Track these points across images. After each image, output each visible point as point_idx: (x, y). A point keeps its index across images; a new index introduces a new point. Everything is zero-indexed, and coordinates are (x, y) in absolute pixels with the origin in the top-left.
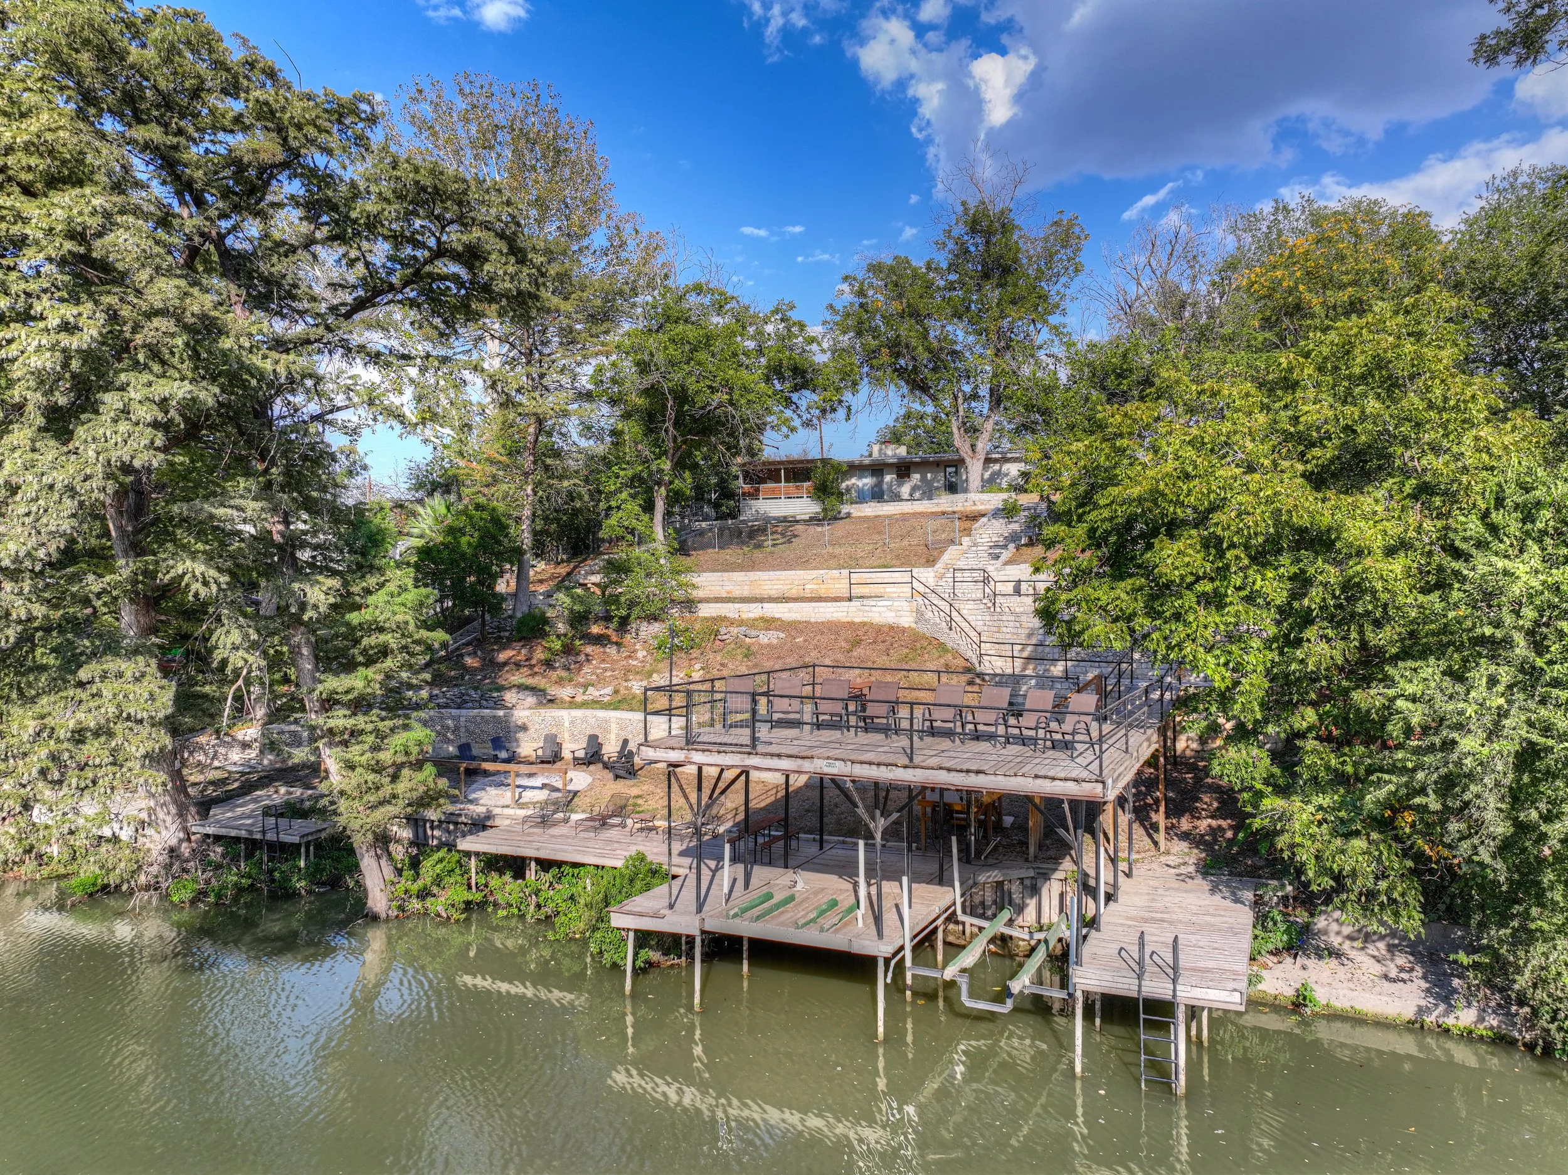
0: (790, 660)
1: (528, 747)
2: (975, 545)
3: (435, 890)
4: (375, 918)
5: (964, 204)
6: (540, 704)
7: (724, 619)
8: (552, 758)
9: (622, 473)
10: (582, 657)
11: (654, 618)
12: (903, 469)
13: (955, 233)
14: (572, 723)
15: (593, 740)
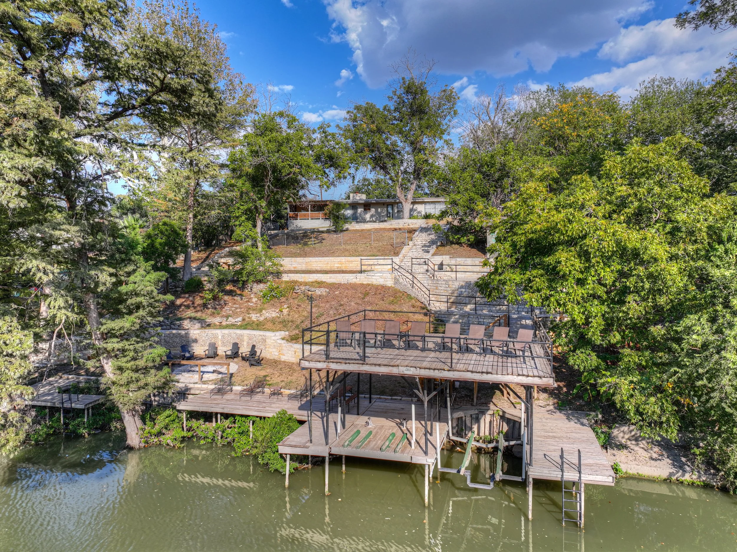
0: (333, 303)
1: (199, 350)
2: (415, 245)
3: (164, 431)
4: (131, 449)
5: (403, 79)
6: (202, 327)
7: (296, 282)
8: (213, 355)
9: (241, 207)
10: (223, 302)
11: (260, 281)
12: (367, 206)
13: (398, 93)
14: (223, 336)
15: (236, 346)
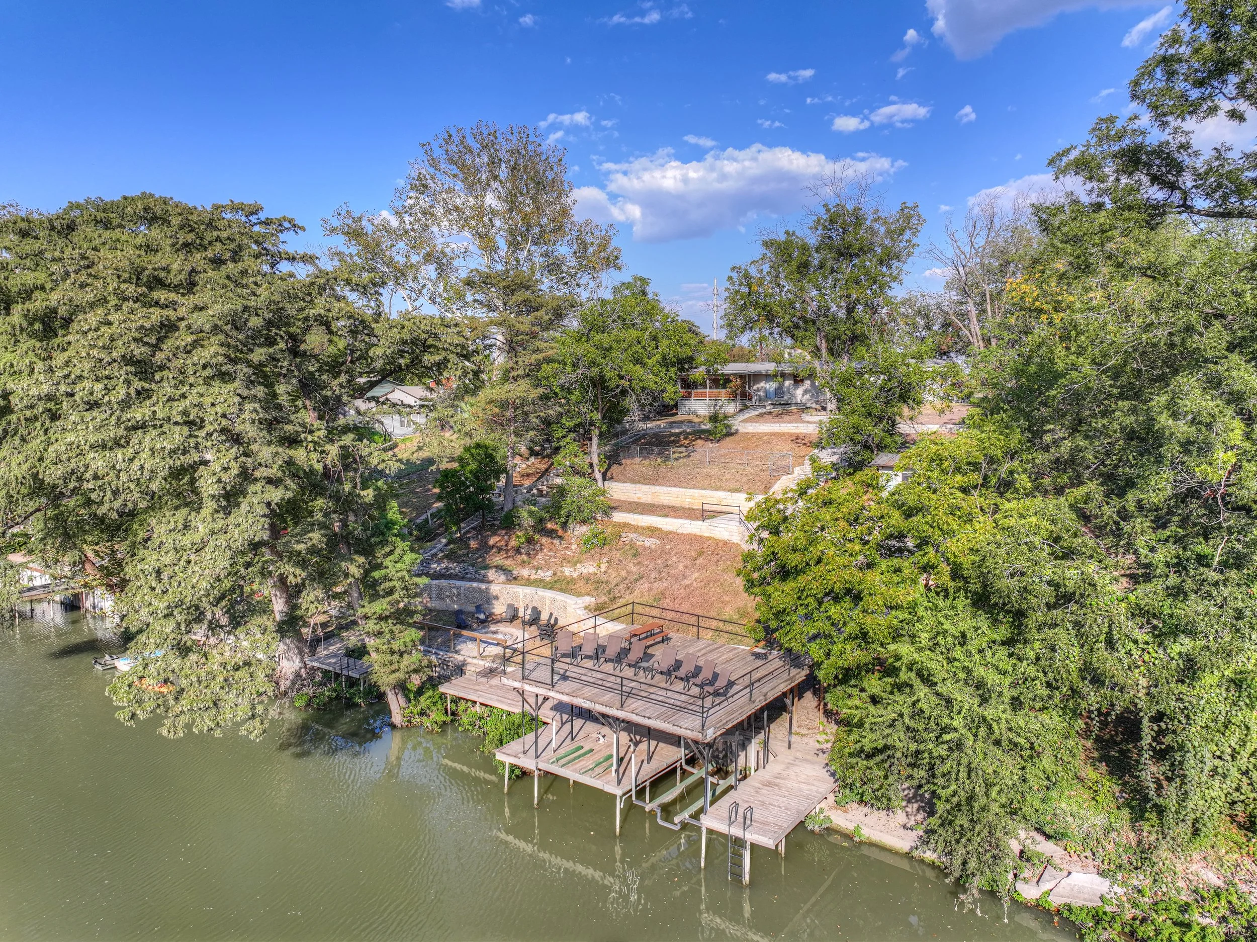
0: (659, 562)
1: (499, 609)
3: (427, 712)
4: (393, 726)
5: (825, 206)
6: (508, 581)
7: (626, 526)
8: (511, 618)
10: (538, 547)
11: (584, 522)
12: (798, 377)
14: (525, 596)
15: (535, 609)
